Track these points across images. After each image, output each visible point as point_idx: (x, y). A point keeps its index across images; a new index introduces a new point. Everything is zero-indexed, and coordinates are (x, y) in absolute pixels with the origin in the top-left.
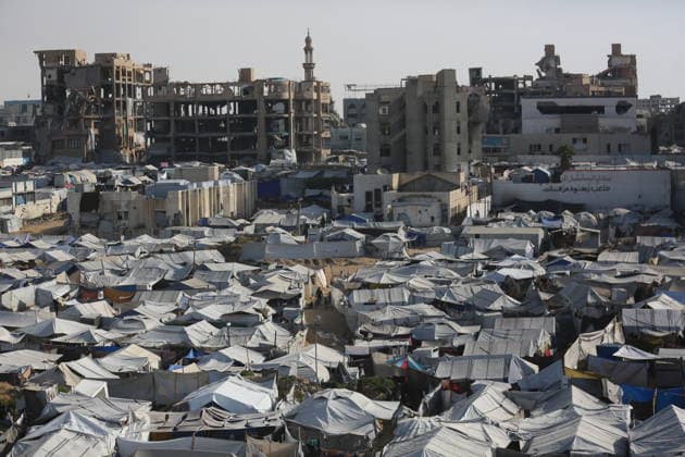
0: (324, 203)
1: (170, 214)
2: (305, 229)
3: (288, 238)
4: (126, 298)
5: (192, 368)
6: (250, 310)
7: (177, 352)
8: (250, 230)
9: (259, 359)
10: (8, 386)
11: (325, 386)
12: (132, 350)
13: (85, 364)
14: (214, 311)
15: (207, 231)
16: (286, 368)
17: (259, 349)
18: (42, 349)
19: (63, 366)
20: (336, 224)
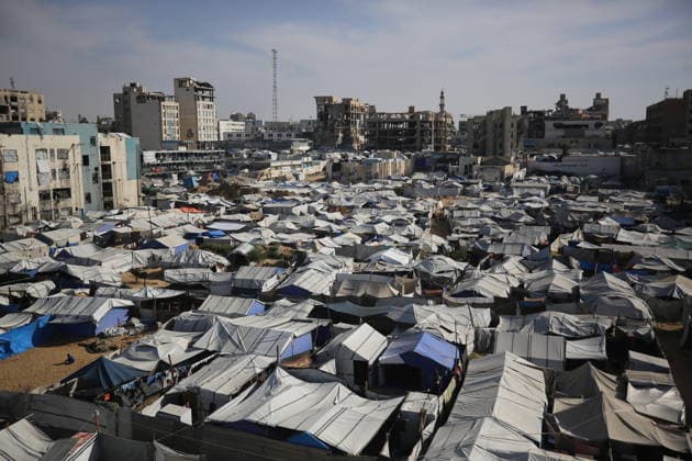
0: (445, 170)
1: (373, 173)
2: (435, 182)
3: (426, 186)
4: (348, 211)
5: (375, 244)
6: (405, 218)
7: (370, 236)
8: (410, 182)
9: (406, 241)
10: (290, 249)
11: (434, 254)
12: (349, 235)
13: (326, 240)
14: (389, 218)
15: (390, 181)
16: (418, 245)
17: (408, 236)
18: (309, 233)
19: (316, 241)
20: (449, 180)
